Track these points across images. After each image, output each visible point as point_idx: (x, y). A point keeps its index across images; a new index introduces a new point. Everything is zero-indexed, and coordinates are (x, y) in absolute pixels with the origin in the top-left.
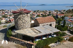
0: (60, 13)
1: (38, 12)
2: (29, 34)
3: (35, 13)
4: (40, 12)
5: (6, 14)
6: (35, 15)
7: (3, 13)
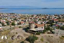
0: (58, 17)
1: (40, 16)
2: (34, 30)
3: (38, 17)
4: (41, 16)
5: (16, 17)
6: (37, 19)
7: (13, 16)
